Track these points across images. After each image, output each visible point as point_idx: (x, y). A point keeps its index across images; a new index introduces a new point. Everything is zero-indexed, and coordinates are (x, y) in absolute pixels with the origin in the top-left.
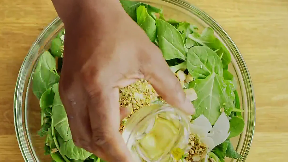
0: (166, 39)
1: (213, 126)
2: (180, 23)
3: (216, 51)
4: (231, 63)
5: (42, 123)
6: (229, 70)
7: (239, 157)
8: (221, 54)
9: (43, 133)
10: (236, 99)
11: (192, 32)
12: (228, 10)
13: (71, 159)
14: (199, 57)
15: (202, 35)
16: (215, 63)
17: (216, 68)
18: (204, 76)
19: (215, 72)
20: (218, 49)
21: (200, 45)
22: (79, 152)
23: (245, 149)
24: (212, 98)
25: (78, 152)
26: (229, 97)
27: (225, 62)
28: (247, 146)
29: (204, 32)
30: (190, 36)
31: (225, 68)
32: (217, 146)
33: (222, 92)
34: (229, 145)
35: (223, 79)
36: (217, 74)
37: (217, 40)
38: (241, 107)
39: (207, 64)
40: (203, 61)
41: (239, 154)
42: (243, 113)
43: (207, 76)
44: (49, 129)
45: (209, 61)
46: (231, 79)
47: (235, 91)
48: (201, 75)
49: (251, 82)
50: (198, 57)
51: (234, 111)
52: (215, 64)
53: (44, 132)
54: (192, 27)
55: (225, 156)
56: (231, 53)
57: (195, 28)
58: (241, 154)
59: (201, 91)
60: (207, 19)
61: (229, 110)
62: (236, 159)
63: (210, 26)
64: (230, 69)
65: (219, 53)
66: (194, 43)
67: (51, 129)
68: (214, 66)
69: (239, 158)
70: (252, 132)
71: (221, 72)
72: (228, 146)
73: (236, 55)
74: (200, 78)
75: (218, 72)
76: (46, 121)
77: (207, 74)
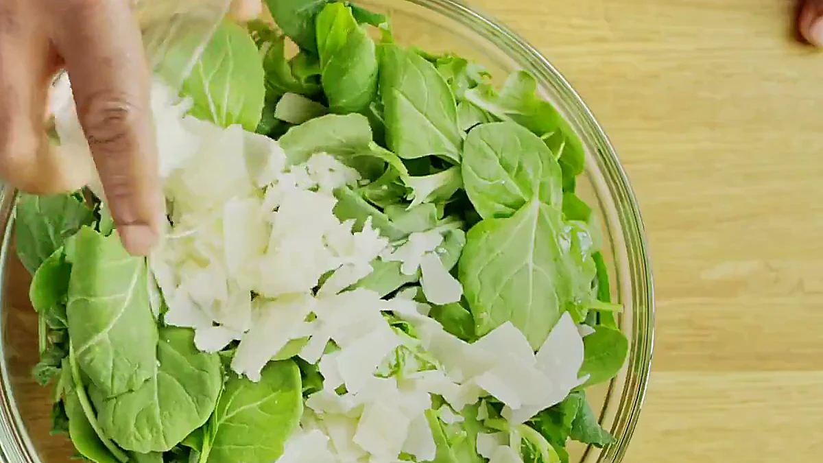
0: (407, 98)
1: (535, 353)
2: (440, 57)
3: (544, 137)
4: (583, 173)
5: (43, 346)
6: (578, 192)
7: (607, 442)
8: (559, 146)
9: (46, 373)
10: (598, 274)
11: (473, 85)
12: (575, 21)
13: (128, 451)
14: (496, 153)
15: (502, 94)
16: (540, 171)
17: (542, 185)
18: (509, 210)
19: (541, 198)
20: (549, 131)
21: (497, 120)
22: (151, 431)
23: (623, 420)
24: (534, 270)
25: (146, 431)
26: (581, 268)
27: (569, 169)
28: (630, 411)
29: (509, 85)
30: (471, 95)
31: (569, 187)
32: (547, 409)
33: (561, 254)
34: (582, 408)
35: (562, 216)
36: (548, 203)
37: (546, 106)
38: (614, 299)
39: (519, 173)
40: (507, 168)
41: (609, 431)
42: (620, 315)
43: (517, 209)
44: (64, 362)
45: (525, 165)
46: (584, 218)
47: (598, 253)
48: (501, 208)
49: (641, 228)
50: (493, 154)
51: (595, 310)
52: (542, 177)
53: (47, 370)
54: (472, 70)
55: (568, 437)
56: (584, 146)
57: (482, 74)
58: (612, 432)
59: (502, 253)
60: (516, 47)
61: (581, 308)
62: (601, 447)
63: (525, 66)
64: (582, 192)
65: (552, 144)
66: (481, 114)
67: (69, 363)
68: (538, 182)
69: (608, 445)
70: (645, 370)
71: (557, 197)
72: (580, 410)
73: (599, 151)
74: (499, 216)
75: (549, 198)
76: (54, 339)
77: (518, 205)
